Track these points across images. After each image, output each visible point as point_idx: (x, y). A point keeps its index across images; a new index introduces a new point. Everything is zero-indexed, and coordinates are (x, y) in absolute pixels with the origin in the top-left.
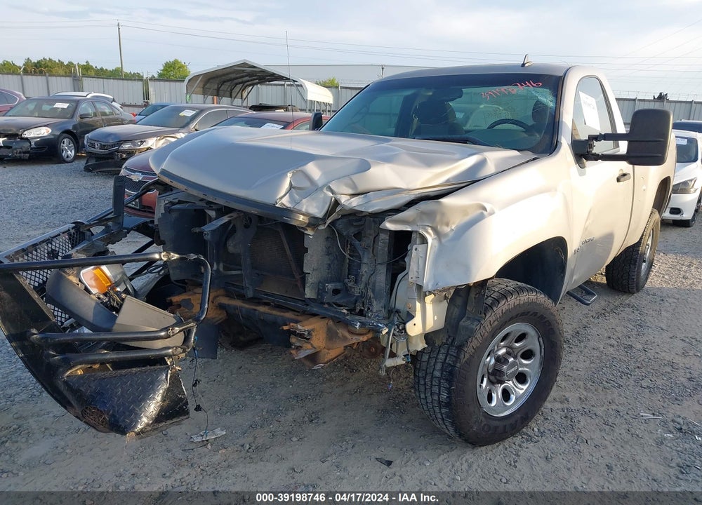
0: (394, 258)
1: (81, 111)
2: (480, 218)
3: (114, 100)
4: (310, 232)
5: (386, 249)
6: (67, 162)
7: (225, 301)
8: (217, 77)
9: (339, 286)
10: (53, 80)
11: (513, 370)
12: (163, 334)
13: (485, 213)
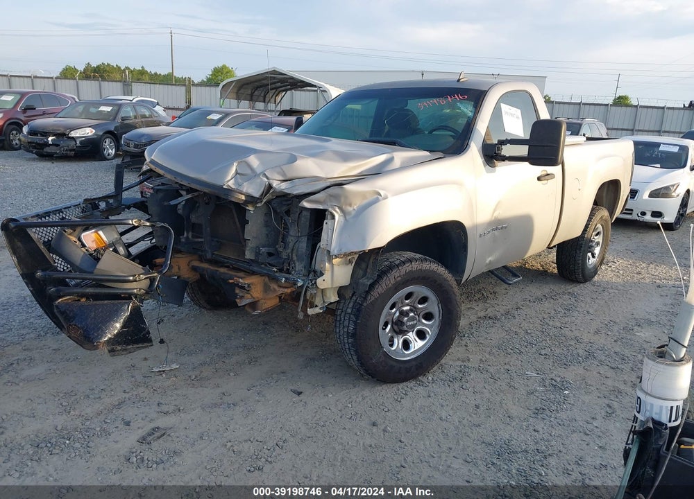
0: (315, 229)
1: (122, 114)
2: (376, 201)
3: (158, 104)
4: (250, 208)
5: (308, 223)
6: (108, 160)
7: (196, 264)
8: (251, 83)
9: (271, 250)
10: (105, 84)
11: (412, 323)
12: (131, 278)
13: (380, 197)
